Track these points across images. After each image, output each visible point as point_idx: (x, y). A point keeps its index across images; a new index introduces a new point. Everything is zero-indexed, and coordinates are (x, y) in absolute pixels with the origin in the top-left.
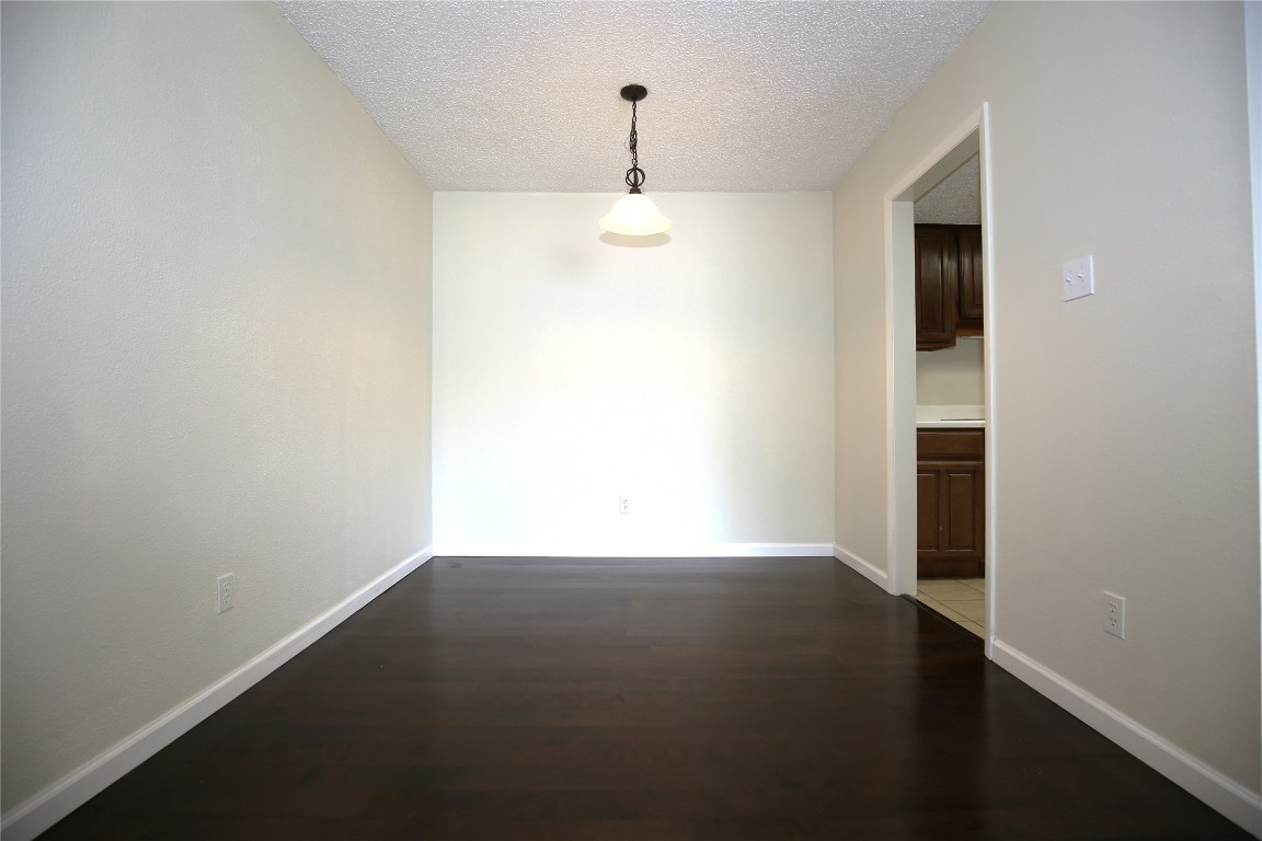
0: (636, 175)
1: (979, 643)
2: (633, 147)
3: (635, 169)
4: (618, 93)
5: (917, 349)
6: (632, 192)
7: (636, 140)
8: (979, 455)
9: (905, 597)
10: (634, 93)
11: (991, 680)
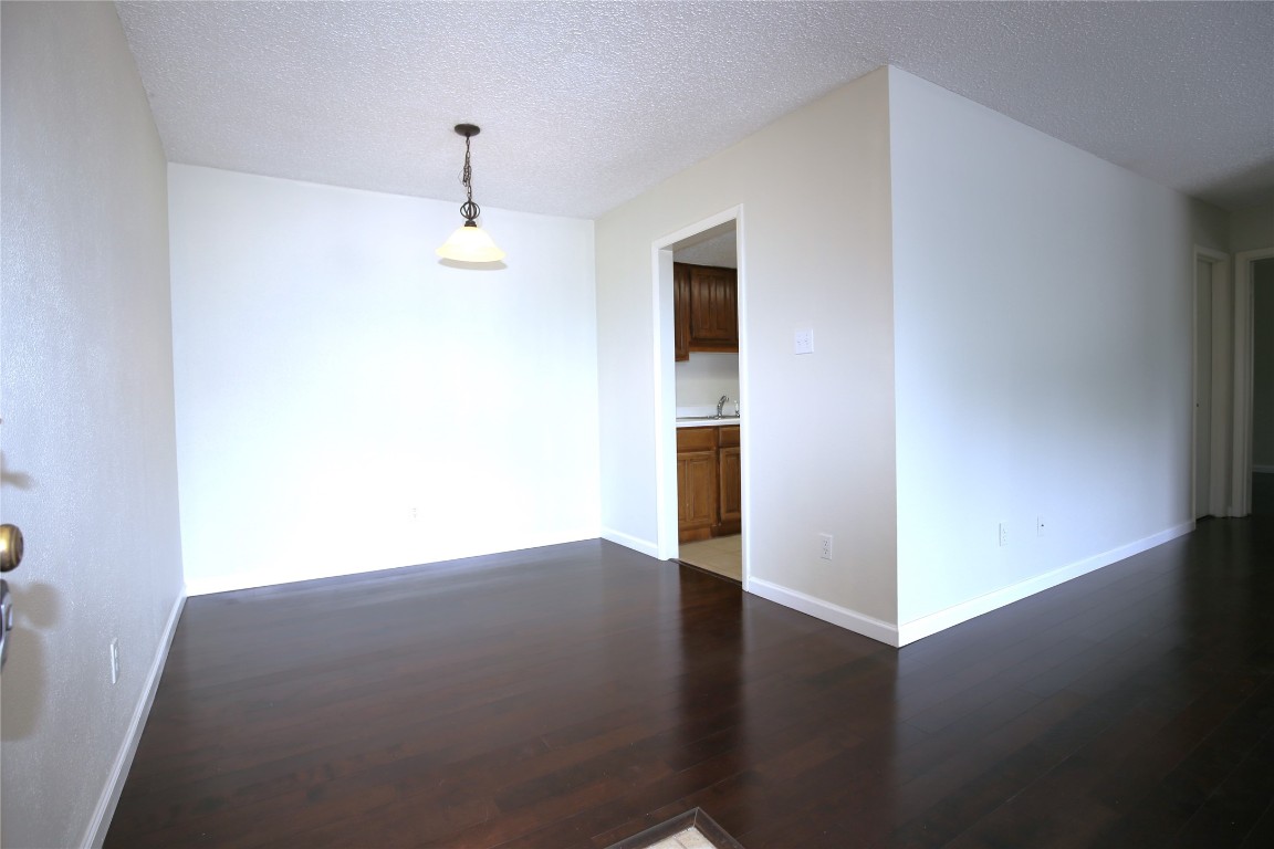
0: (470, 208)
1: (736, 586)
2: (467, 179)
3: (470, 202)
4: (452, 127)
5: (676, 360)
6: (467, 224)
7: (469, 173)
8: (737, 444)
9: (671, 560)
10: (468, 130)
11: (747, 605)
